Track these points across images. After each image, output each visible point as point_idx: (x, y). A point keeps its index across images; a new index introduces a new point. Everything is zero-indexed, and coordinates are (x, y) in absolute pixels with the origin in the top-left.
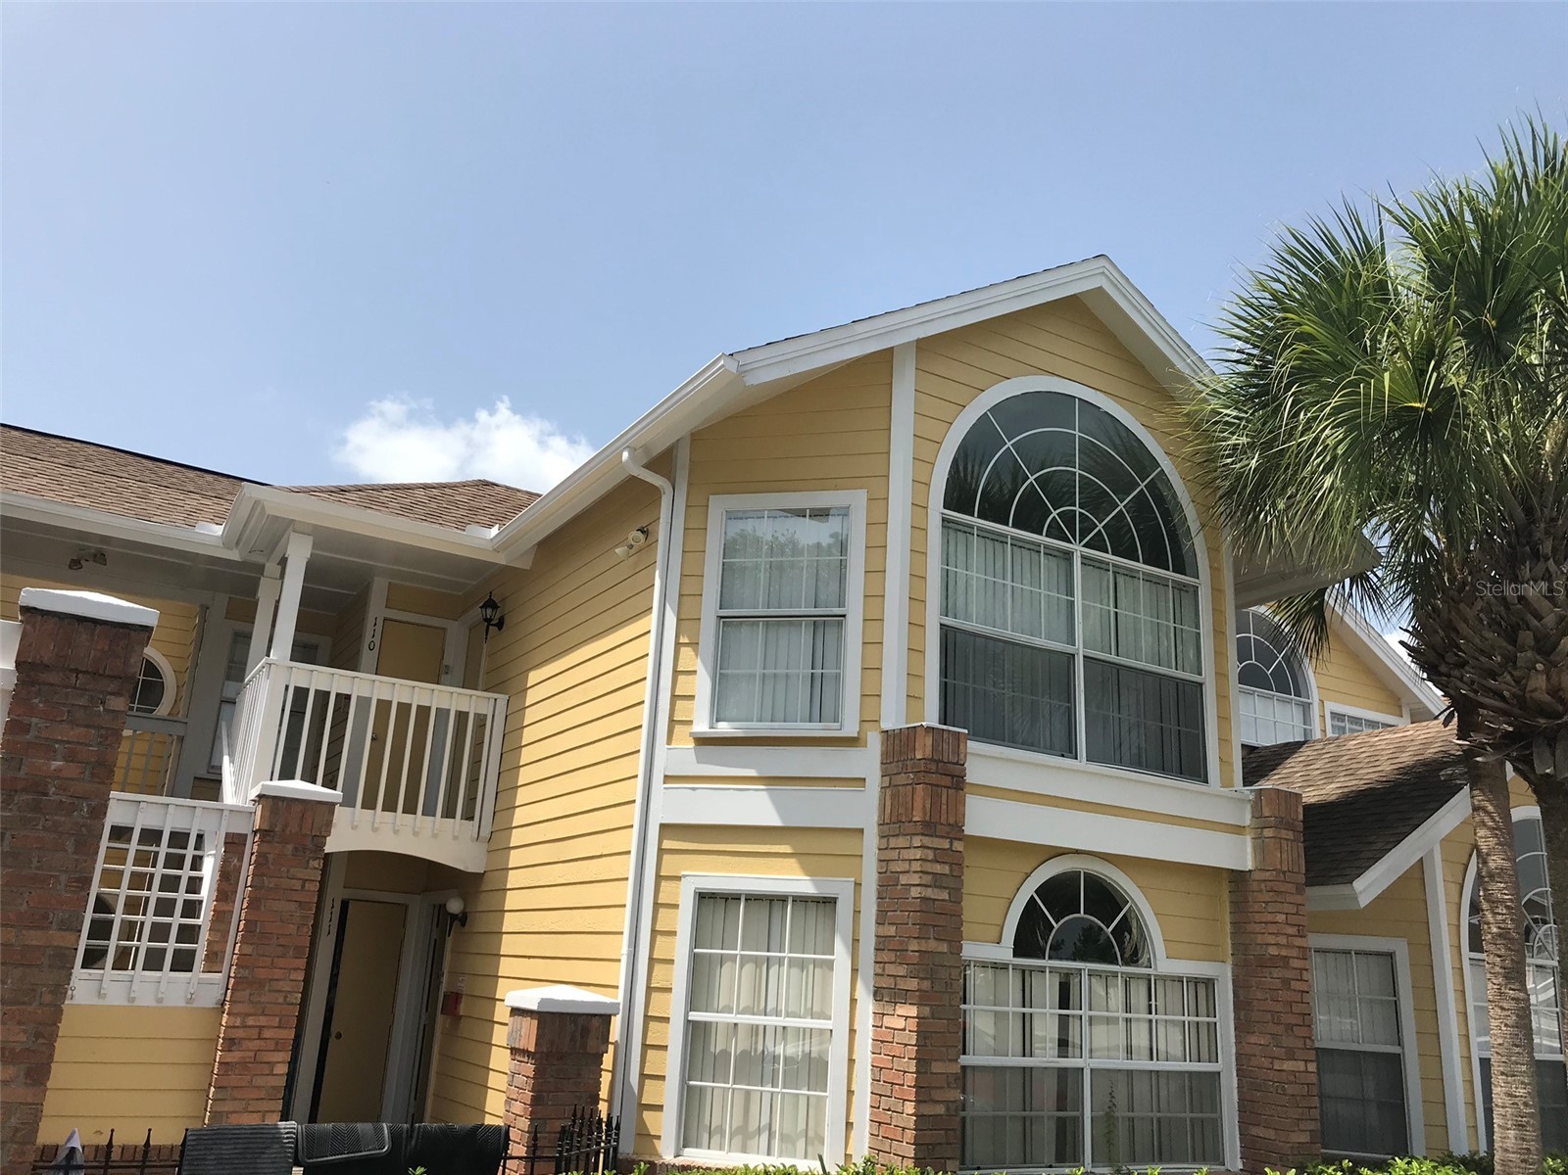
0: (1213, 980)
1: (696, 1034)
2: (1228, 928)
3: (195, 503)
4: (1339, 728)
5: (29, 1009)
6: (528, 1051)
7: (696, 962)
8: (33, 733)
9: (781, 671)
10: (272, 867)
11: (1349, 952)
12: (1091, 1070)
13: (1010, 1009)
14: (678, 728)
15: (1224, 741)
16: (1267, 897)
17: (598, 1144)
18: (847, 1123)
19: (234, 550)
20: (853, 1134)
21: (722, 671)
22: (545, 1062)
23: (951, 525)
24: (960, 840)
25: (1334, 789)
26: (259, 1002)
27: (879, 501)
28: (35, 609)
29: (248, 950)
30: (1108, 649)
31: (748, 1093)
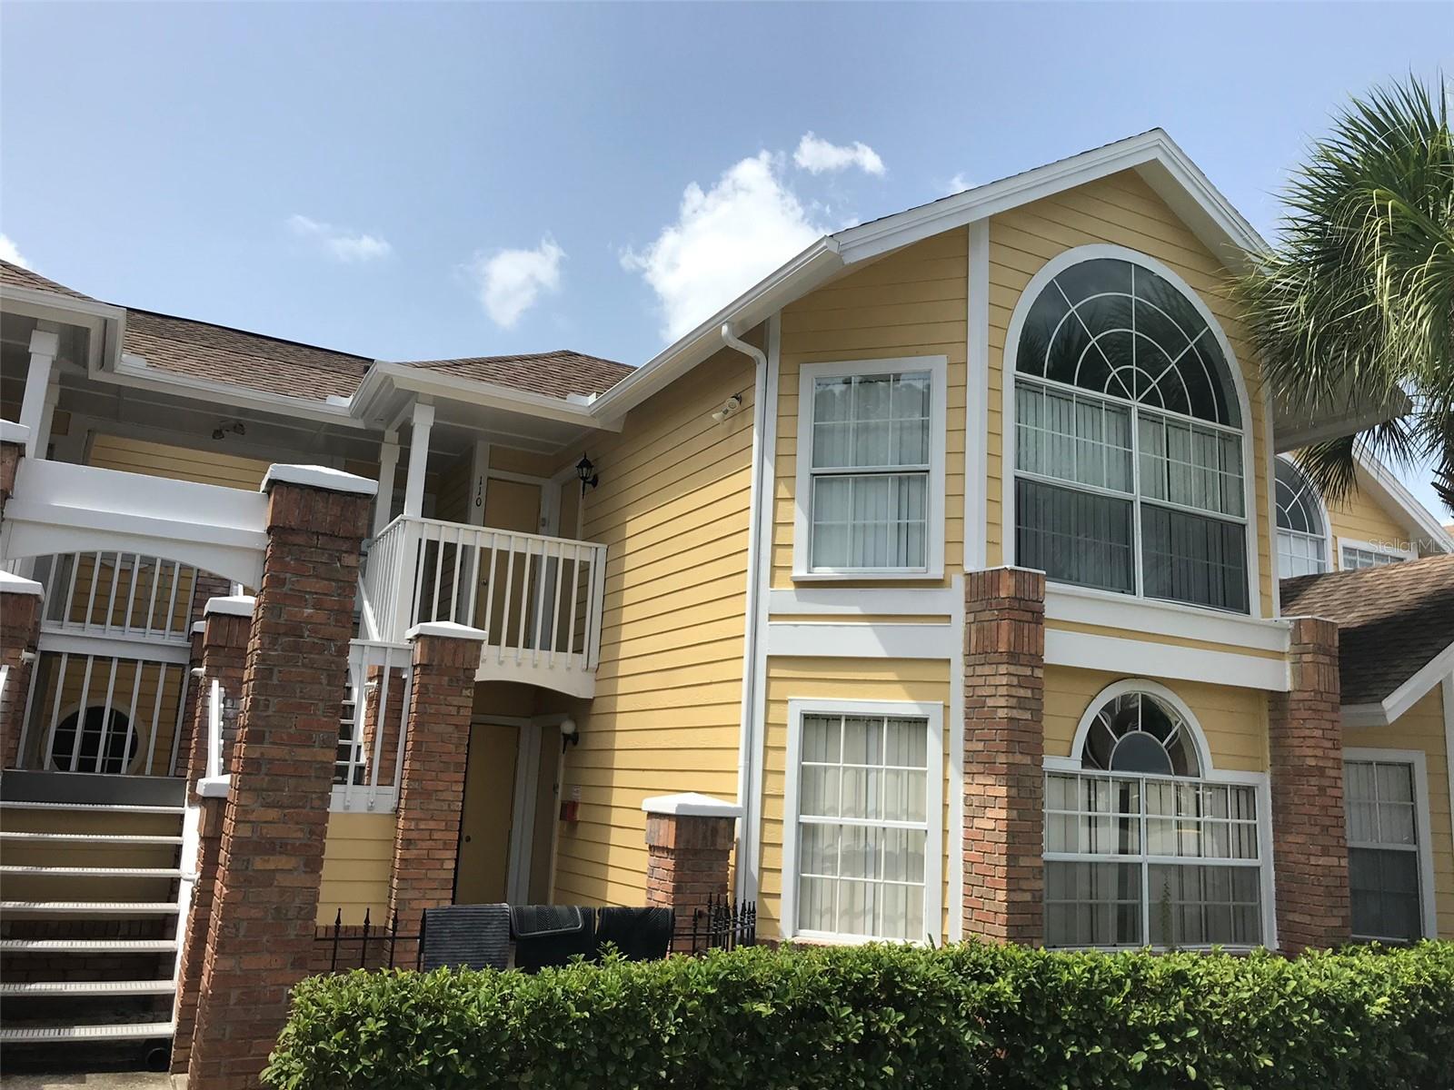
0: (1253, 787)
1: (807, 833)
2: (1267, 743)
3: (317, 377)
4: (1350, 561)
5: (304, 811)
6: (667, 848)
7: (804, 773)
8: (288, 586)
9: (870, 522)
10: (432, 696)
11: (1371, 763)
12: (1149, 864)
13: (1079, 813)
14: (779, 573)
15: (1264, 576)
16: (1306, 714)
17: (734, 926)
18: (943, 909)
19: (360, 420)
20: (948, 917)
21: (817, 523)
22: (682, 857)
23: (1023, 385)
24: (1041, 667)
25: (1355, 618)
26: (427, 810)
27: (958, 365)
28: (281, 481)
29: (417, 766)
30: (1160, 494)
31: (853, 883)
